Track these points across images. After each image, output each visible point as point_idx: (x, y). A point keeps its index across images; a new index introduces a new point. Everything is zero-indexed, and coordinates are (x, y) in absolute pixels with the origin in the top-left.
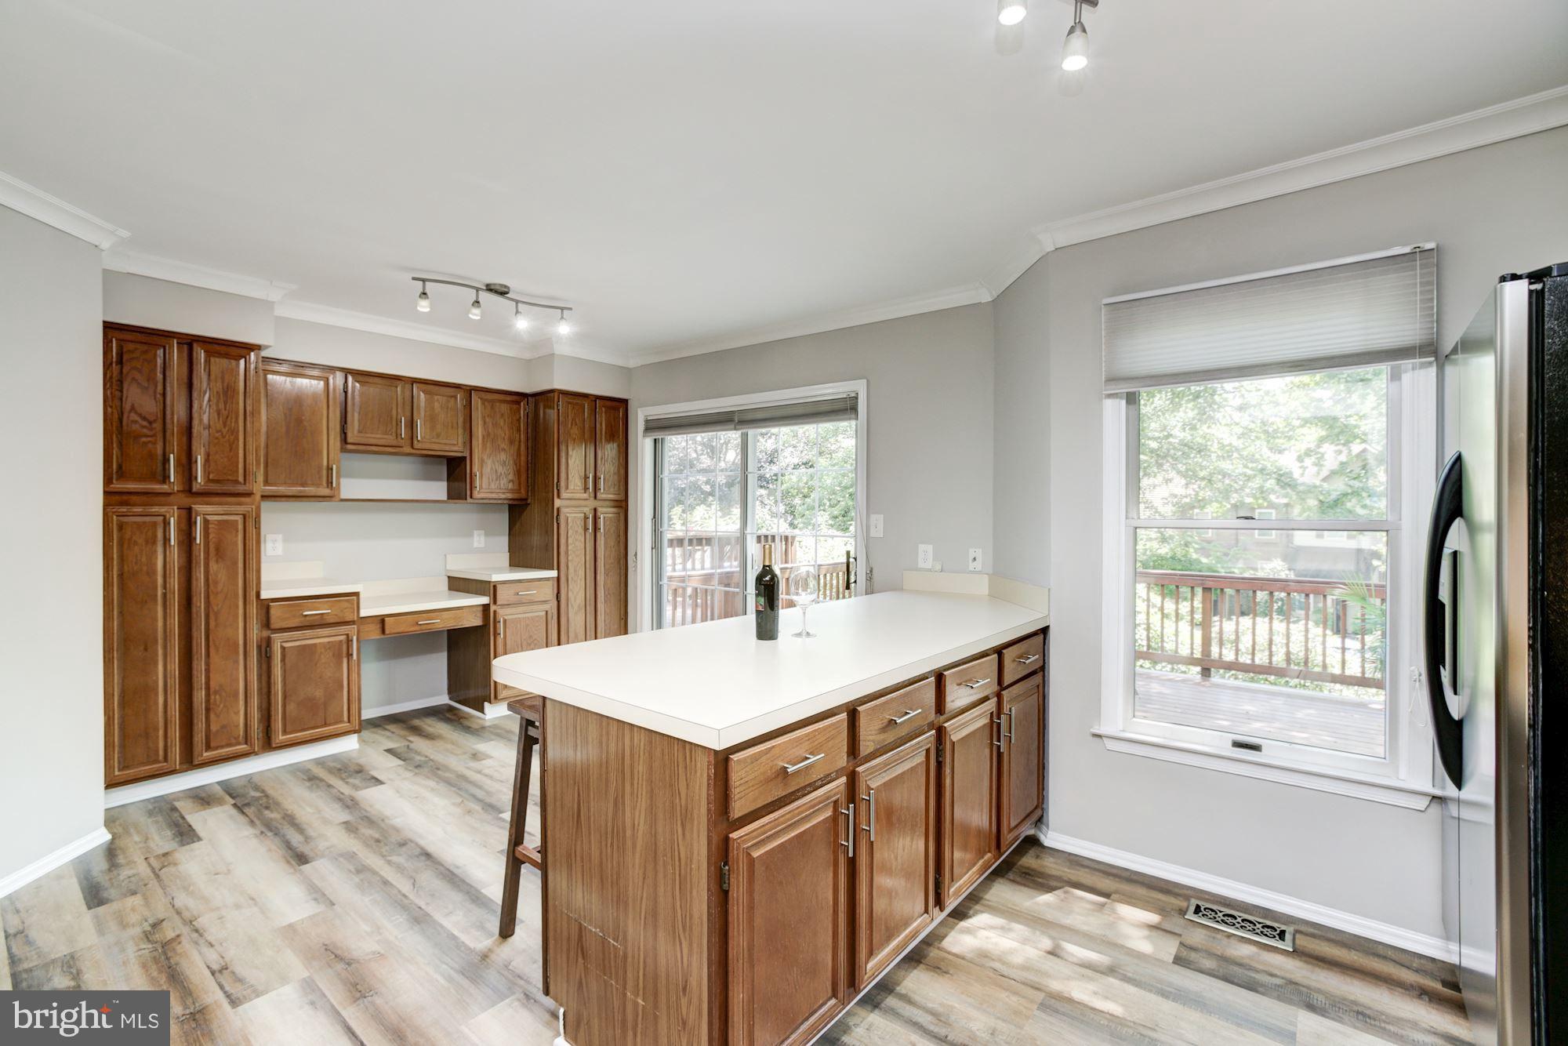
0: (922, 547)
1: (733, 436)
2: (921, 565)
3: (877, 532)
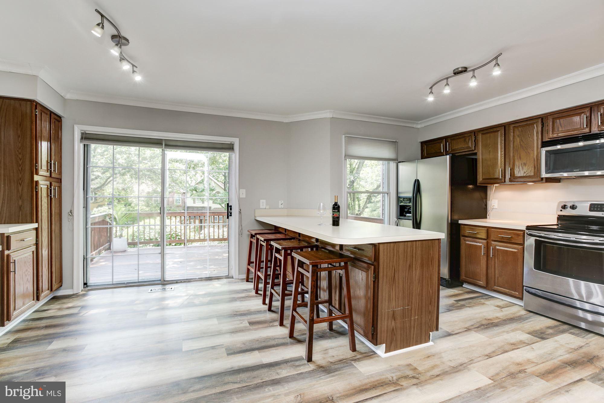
0: (261, 201)
1: (157, 151)
2: (261, 207)
3: (243, 196)
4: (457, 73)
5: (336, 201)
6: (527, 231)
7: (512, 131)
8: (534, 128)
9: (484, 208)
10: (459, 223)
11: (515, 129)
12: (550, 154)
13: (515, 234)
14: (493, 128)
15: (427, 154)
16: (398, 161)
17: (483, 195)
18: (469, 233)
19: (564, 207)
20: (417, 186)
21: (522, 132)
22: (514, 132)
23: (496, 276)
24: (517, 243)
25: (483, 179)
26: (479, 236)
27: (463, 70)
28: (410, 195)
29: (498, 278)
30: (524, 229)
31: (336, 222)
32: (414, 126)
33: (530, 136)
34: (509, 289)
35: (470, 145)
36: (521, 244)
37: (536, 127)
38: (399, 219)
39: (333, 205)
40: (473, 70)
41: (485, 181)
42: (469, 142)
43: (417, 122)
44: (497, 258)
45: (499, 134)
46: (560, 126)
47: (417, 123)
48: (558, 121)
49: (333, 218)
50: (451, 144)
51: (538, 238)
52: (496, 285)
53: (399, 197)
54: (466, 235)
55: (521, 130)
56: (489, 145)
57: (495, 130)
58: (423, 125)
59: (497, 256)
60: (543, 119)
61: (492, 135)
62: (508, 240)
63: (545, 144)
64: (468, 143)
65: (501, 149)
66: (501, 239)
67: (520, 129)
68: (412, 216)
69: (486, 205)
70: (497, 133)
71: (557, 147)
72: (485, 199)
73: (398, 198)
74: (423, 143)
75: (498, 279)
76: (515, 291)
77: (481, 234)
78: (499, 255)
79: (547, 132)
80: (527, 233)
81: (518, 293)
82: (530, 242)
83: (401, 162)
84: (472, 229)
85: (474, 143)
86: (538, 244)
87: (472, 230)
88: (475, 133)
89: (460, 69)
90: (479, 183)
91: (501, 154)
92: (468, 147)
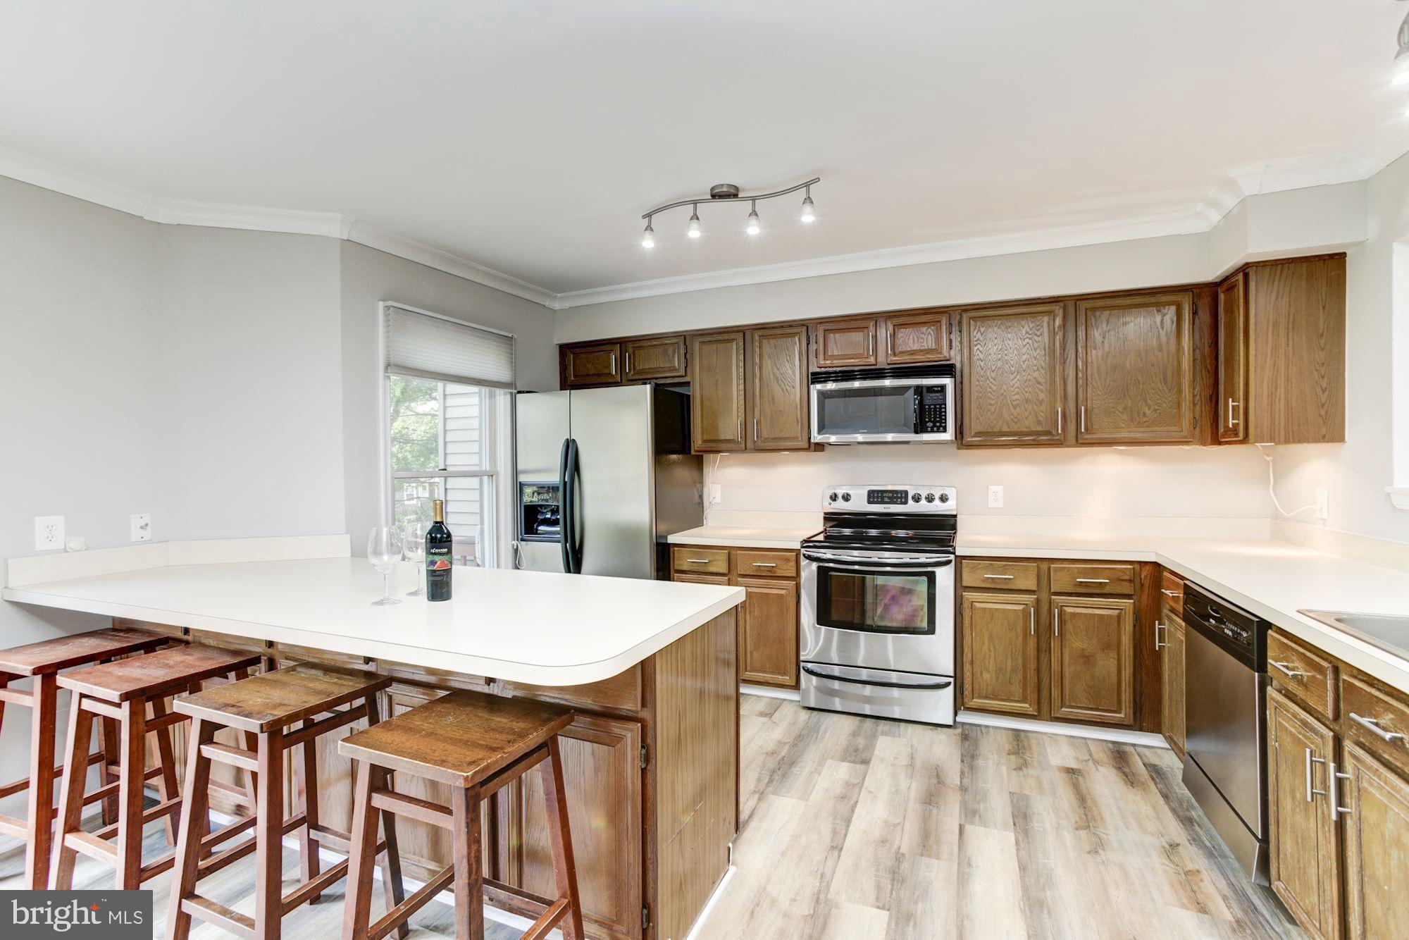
4: (716, 195)
5: (439, 520)
6: (803, 551)
7: (757, 344)
8: (796, 344)
9: (699, 504)
10: (669, 541)
11: (764, 341)
12: (825, 398)
13: (781, 558)
14: (724, 332)
15: (575, 376)
16: (517, 389)
17: (695, 473)
18: (691, 564)
19: (834, 498)
20: (572, 459)
21: (775, 347)
22: (760, 348)
23: (748, 651)
24: (785, 577)
25: (705, 441)
26: (713, 569)
27: (733, 191)
28: (555, 478)
29: (751, 652)
30: (798, 546)
31: (439, 587)
32: (547, 304)
33: (788, 358)
34: (773, 673)
35: (676, 364)
36: (792, 577)
37: (798, 343)
38: (522, 540)
39: (430, 533)
40: (754, 199)
41: (708, 444)
42: (673, 357)
43: (555, 295)
44: (750, 613)
45: (734, 347)
46: (834, 348)
47: (555, 298)
48: (832, 335)
49: (432, 573)
50: (634, 357)
51: (821, 564)
52: (749, 668)
53: (521, 485)
54: (685, 567)
55: (775, 344)
56: (716, 369)
57: (726, 337)
58: (567, 305)
59: (750, 608)
60: (805, 328)
61: (721, 347)
62: (769, 571)
63: (817, 378)
64: (672, 360)
65: (738, 378)
66: (757, 570)
67: (771, 341)
68: (562, 533)
69: (701, 497)
70: (730, 344)
71: (853, 384)
72: (700, 483)
73: (519, 488)
74: (565, 349)
75: (751, 656)
76: (784, 674)
77: (718, 562)
78: (754, 606)
79: (816, 354)
80: (804, 555)
81: (788, 678)
82: (809, 571)
83: (523, 392)
84: (698, 553)
85: (683, 360)
86: (823, 574)
87: (699, 556)
88: (686, 339)
89: (725, 189)
90: (696, 451)
91: (738, 390)
92: (674, 369)
